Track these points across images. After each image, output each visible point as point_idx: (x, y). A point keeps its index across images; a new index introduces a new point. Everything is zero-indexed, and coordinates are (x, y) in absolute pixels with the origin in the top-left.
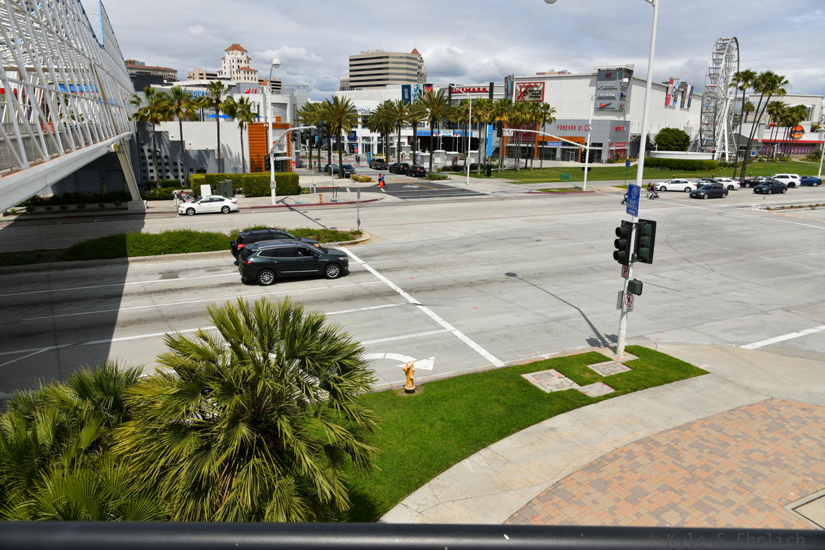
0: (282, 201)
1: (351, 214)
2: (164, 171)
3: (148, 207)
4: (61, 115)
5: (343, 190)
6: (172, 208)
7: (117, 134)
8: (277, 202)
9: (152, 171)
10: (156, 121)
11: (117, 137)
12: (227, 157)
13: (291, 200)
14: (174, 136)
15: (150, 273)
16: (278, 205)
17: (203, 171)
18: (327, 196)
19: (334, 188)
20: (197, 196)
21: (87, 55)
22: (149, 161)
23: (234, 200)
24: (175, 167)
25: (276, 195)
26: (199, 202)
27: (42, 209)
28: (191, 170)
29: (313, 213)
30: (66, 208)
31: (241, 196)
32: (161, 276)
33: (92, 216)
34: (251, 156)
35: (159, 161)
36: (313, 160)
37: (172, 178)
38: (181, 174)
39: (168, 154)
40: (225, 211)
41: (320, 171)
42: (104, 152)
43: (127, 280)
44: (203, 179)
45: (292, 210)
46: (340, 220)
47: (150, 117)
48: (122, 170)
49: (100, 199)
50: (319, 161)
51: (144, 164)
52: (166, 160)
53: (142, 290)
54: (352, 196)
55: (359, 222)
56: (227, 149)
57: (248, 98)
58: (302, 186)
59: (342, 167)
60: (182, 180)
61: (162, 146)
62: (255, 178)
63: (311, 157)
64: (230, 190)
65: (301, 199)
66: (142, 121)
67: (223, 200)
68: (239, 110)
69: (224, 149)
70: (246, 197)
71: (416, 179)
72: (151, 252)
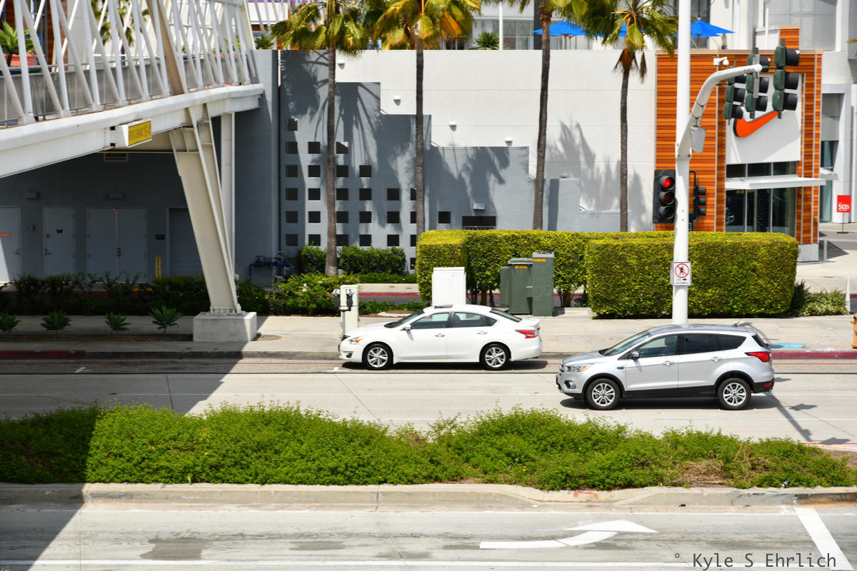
2: (355, 217)
3: (255, 337)
7: (177, 90)
9: (315, 217)
10: (351, 50)
14: (398, 99)
17: (488, 221)
22: (311, 182)
24: (389, 206)
25: (691, 316)
28: (444, 218)
31: (586, 312)
35: (340, 183)
37: (379, 243)
38: (408, 228)
42: (95, 144)
47: (322, 37)
49: (120, 301)
51: (293, 194)
52: (364, 181)
56: (578, 141)
60: (410, 252)
61: (356, 132)
67: (488, 322)
68: (622, 8)
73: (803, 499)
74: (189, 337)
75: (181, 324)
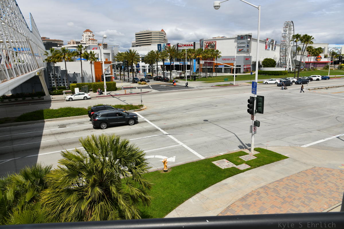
0: (109, 94)
1: (138, 98)
2: (59, 83)
3: (52, 98)
4: (14, 61)
5: (135, 88)
6: (63, 98)
7: (39, 68)
8: (107, 94)
9: (54, 83)
10: (55, 62)
11: (39, 69)
12: (85, 76)
13: (113, 93)
14: (63, 68)
15: (54, 126)
16: (107, 95)
17: (75, 82)
18: (128, 91)
19: (131, 87)
20: (73, 93)
21: (25, 35)
22: (52, 79)
23: (89, 94)
24: (63, 81)
25: (107, 91)
26: (74, 95)
27: (7, 100)
28: (70, 82)
29: (122, 98)
30: (17, 99)
31: (92, 92)
32: (59, 127)
33: (29, 103)
34: (95, 75)
35: (56, 79)
36: (121, 76)
37: (62, 86)
38: (66, 84)
39: (61, 76)
40: (86, 98)
41: (125, 81)
42: (33, 75)
43: (44, 129)
44: (75, 86)
45: (114, 97)
46: (134, 101)
47: (52, 60)
48: (41, 83)
49: (32, 95)
50: (124, 77)
51: (50, 80)
52: (59, 78)
53: (51, 133)
54: (139, 91)
55: (142, 101)
56: (85, 73)
57: (94, 52)
58: (117, 87)
59: (134, 79)
60: (67, 86)
61: (58, 72)
62: (97, 84)
63: (121, 75)
64: (87, 90)
65: (117, 92)
66: (49, 62)
67: (84, 94)
68: (90, 56)
69: (84, 73)
70: (94, 92)
71: (165, 82)
72: (54, 117)
73: (134, 111)
74: (43, 99)
75: (42, 97)
